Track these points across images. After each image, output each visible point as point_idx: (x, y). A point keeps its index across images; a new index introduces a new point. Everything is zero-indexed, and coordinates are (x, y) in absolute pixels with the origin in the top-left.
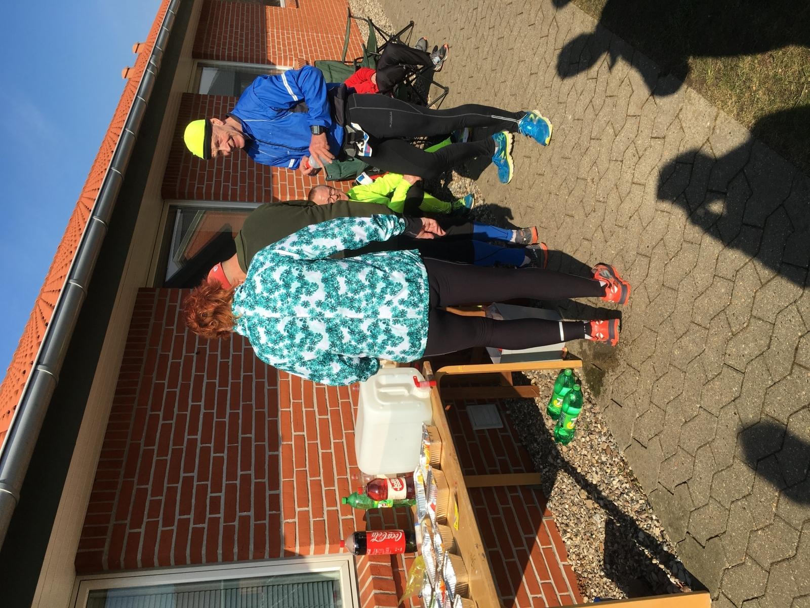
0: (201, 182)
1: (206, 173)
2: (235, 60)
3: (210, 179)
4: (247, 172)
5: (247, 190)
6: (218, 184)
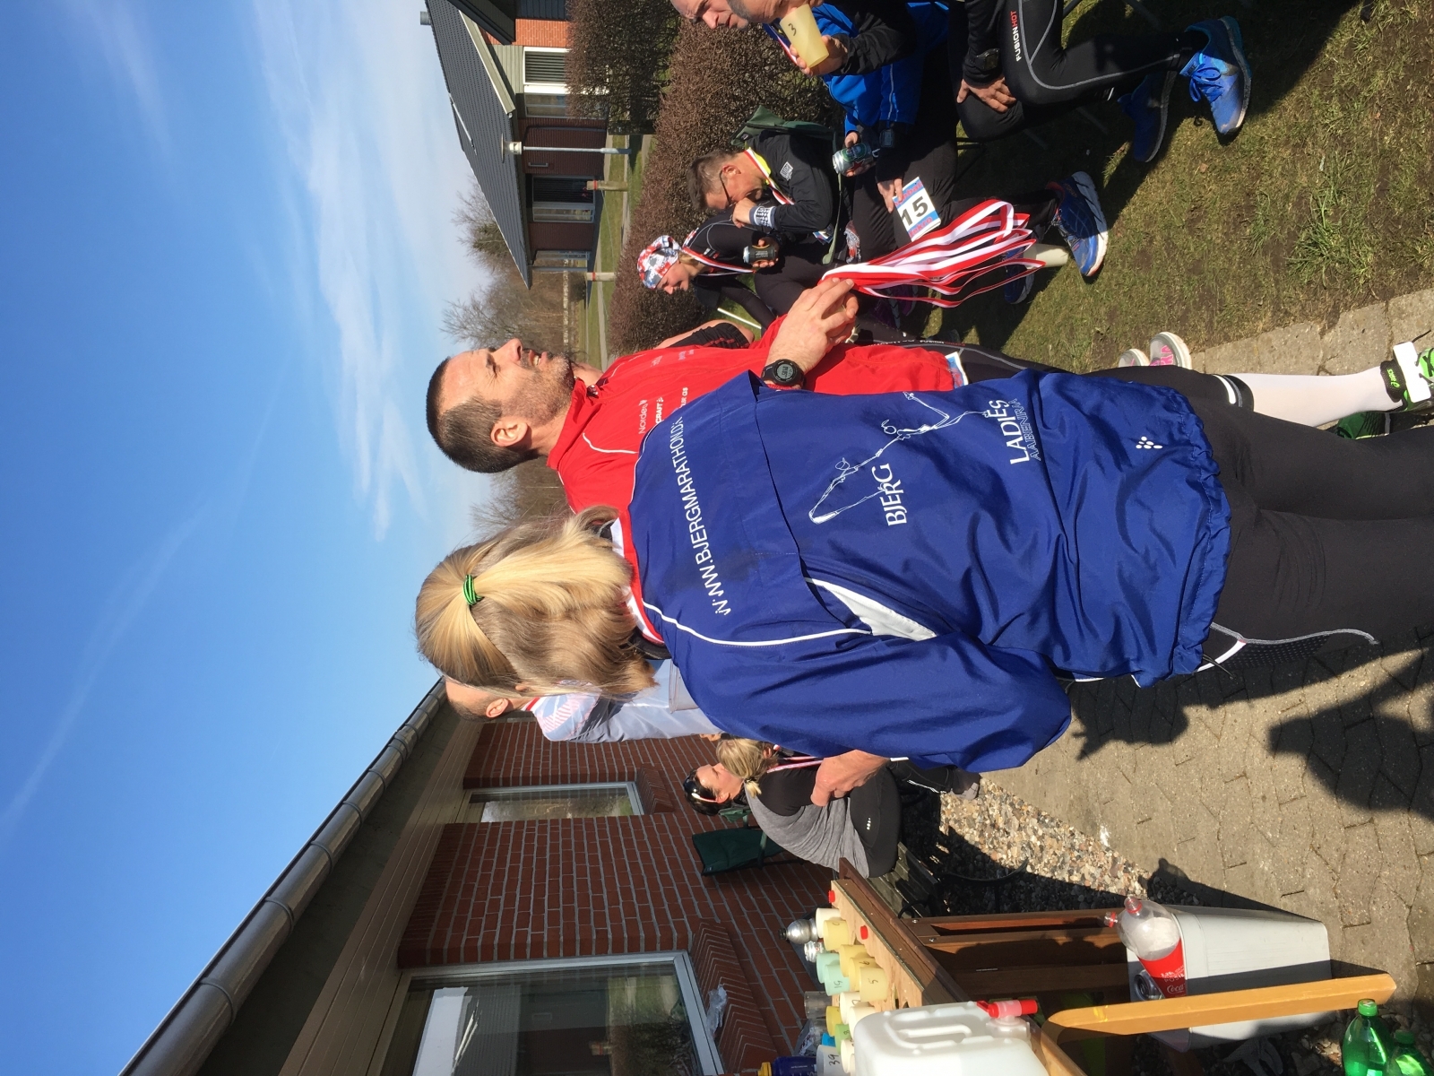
0: (475, 930)
1: (484, 918)
2: (535, 783)
3: (491, 924)
4: (561, 909)
5: (561, 932)
6: (507, 931)
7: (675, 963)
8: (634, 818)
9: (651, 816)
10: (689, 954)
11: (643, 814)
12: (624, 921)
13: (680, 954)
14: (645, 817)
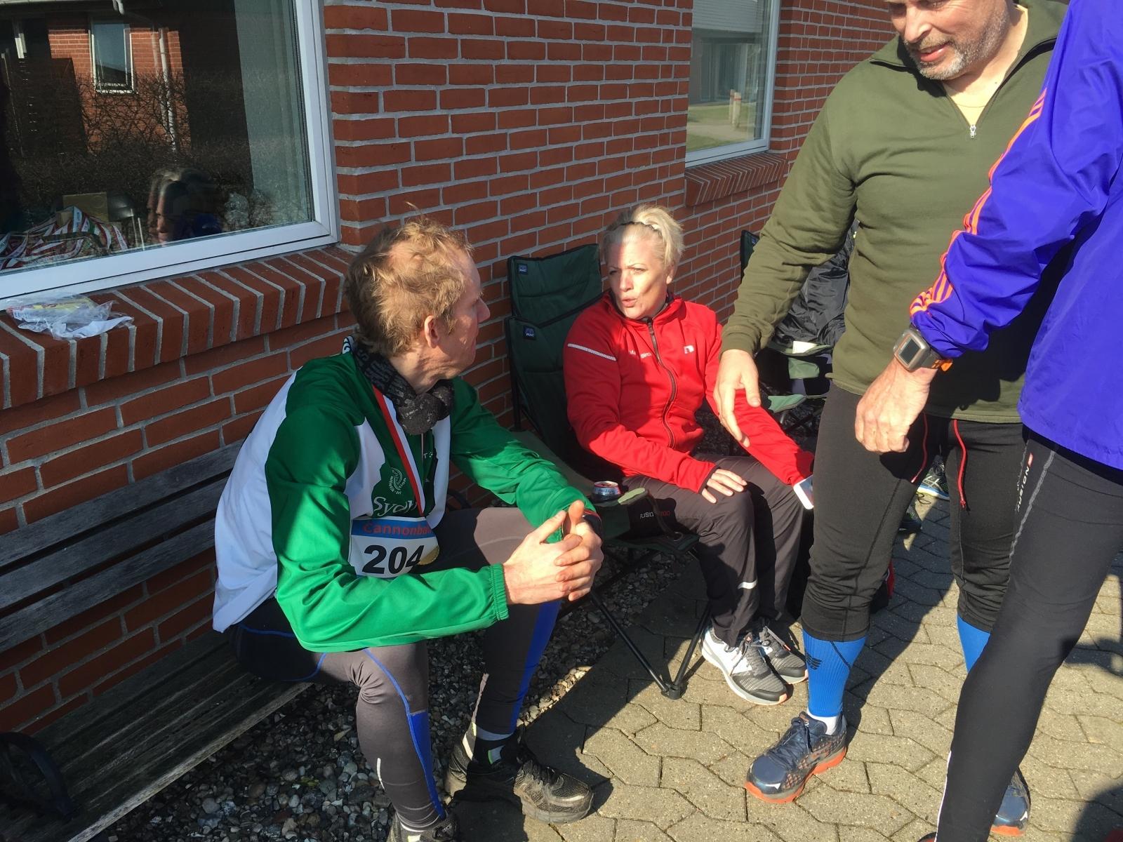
7: (312, 223)
8: (682, 153)
9: (683, 175)
10: (333, 245)
11: (687, 165)
12: (404, 140)
13: (334, 232)
14: (680, 168)
